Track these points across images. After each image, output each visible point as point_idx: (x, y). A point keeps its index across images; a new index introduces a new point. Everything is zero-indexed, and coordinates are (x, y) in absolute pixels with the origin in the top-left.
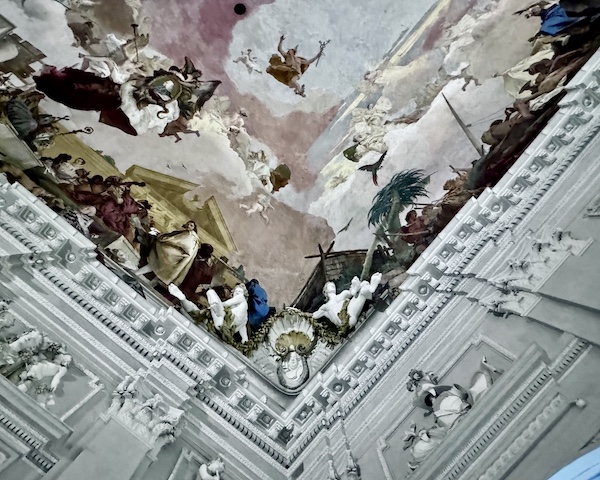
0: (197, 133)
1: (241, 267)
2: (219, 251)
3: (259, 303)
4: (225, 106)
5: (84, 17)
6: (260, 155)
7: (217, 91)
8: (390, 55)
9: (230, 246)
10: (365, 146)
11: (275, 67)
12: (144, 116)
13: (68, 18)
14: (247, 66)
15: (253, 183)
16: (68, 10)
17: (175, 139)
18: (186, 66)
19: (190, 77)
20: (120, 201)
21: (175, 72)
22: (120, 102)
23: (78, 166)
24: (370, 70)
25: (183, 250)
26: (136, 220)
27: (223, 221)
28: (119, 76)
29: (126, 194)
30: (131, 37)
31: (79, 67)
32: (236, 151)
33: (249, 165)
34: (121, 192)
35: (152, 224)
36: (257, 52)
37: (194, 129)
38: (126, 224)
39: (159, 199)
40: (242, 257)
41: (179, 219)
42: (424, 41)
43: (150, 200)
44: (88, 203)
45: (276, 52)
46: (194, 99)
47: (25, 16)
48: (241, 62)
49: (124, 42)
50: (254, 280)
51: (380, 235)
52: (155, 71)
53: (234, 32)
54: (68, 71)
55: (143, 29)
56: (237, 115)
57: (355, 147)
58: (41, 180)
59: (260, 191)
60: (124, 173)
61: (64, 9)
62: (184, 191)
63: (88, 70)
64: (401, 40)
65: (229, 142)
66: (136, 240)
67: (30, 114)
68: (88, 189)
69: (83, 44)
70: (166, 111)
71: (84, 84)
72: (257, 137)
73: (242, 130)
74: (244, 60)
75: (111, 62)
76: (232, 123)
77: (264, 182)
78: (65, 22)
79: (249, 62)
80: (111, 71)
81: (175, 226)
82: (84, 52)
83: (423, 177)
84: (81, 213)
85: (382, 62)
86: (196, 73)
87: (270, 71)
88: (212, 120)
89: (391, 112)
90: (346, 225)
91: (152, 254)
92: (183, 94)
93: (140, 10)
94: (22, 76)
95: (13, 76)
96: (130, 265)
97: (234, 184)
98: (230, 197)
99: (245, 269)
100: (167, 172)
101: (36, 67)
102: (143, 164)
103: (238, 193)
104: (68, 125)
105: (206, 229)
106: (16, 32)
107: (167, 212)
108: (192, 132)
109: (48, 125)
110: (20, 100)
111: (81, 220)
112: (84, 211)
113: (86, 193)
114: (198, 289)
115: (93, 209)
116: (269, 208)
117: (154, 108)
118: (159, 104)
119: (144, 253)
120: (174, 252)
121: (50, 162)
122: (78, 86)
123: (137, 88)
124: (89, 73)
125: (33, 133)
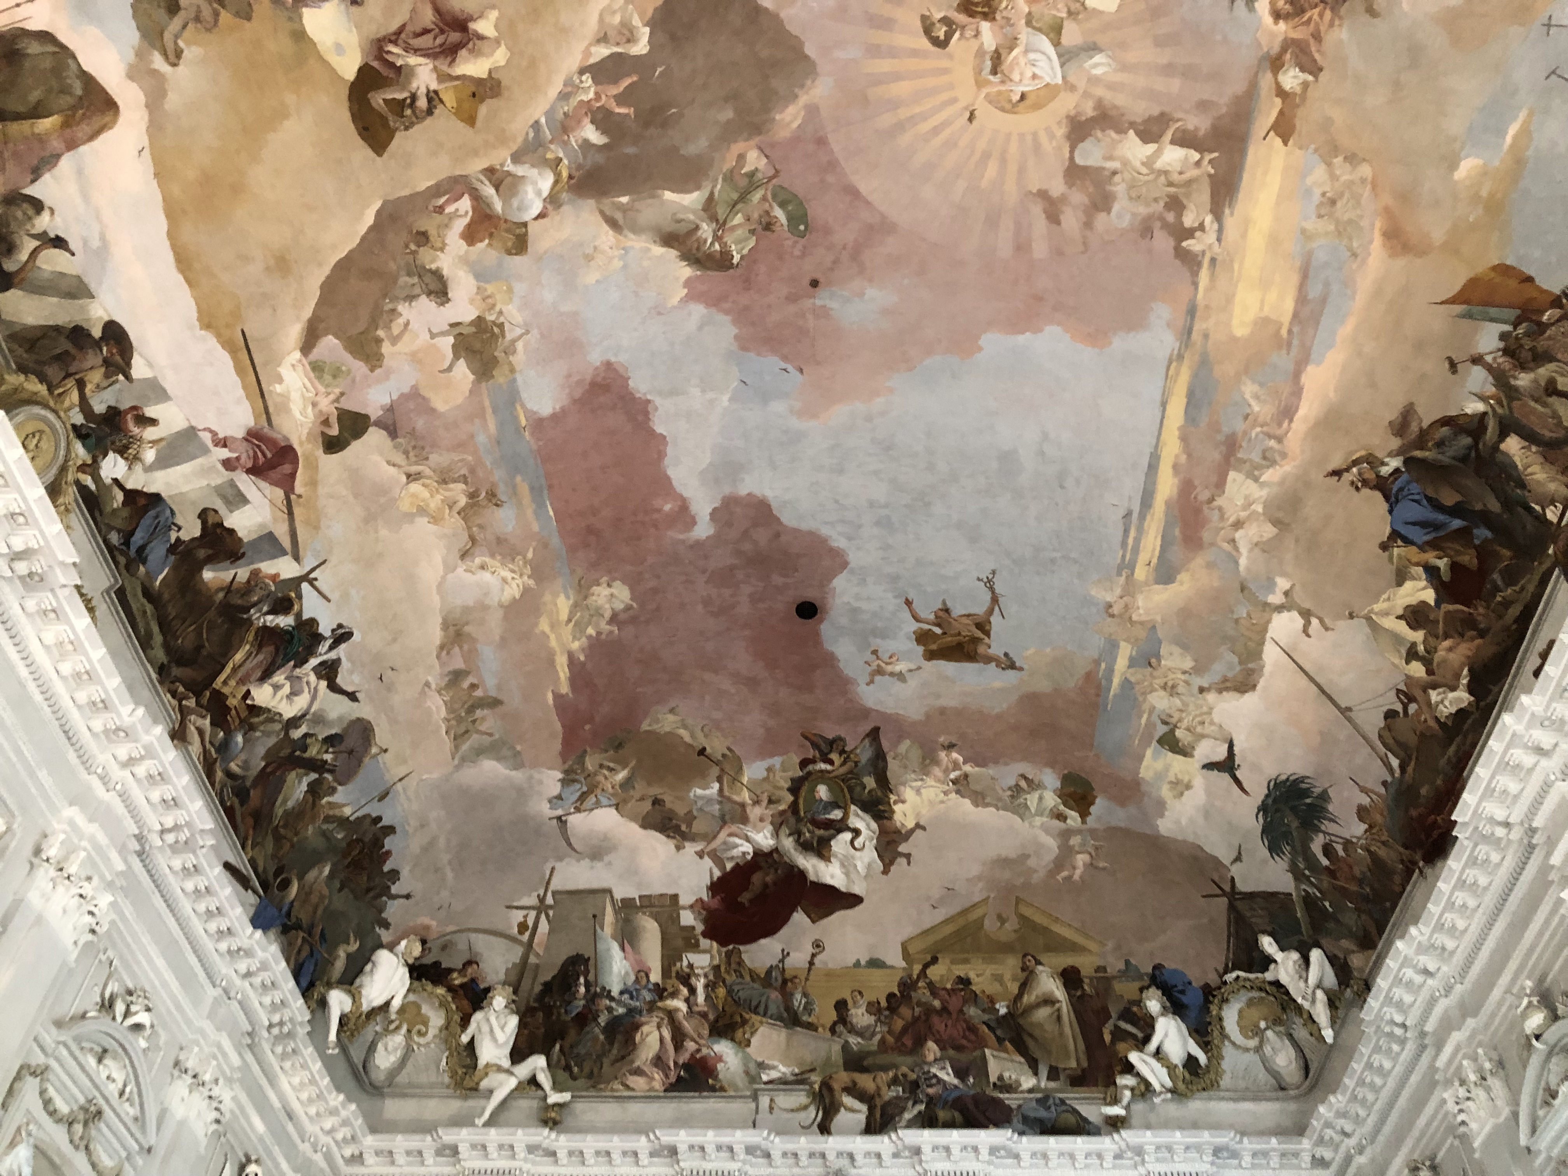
0: (918, 826)
1: (1127, 962)
2: (1086, 964)
3: (1183, 992)
4: (915, 754)
5: (642, 799)
6: (1023, 784)
7: (885, 744)
8: (1127, 567)
9: (1092, 946)
10: (1188, 729)
11: (934, 647)
12: (843, 865)
13: (633, 818)
14: (892, 674)
15: (1047, 831)
16: (617, 807)
17: (903, 861)
18: (815, 745)
19: (834, 756)
20: (937, 1004)
21: (810, 767)
22: (802, 874)
23: (863, 1003)
24: (1109, 598)
25: (1049, 1001)
26: (972, 1011)
27: (1057, 920)
28: (764, 839)
29: (931, 985)
30: (715, 771)
31: (717, 873)
32: (987, 805)
33: (1021, 811)
35: (992, 1001)
36: (887, 646)
37: (910, 824)
38: (972, 1029)
39: (966, 961)
40: (1118, 947)
41: (1010, 966)
42: (1177, 532)
43: (960, 971)
44: (919, 1043)
45: (915, 626)
46: (870, 782)
47: (599, 865)
48: (878, 678)
49: (716, 786)
50: (1155, 968)
51: (1298, 876)
52: (789, 790)
53: (829, 646)
54: (715, 887)
55: (716, 746)
56: (943, 754)
57: (1172, 732)
58: (865, 1063)
59: (1065, 835)
60: (903, 964)
61: (613, 811)
62: (979, 922)
63: (729, 866)
64: (1132, 534)
65: (967, 803)
66: (1000, 1040)
67: (756, 986)
68: (899, 1024)
69: (685, 837)
70: (857, 832)
71: (746, 889)
72: (996, 762)
73: (968, 768)
74: (880, 671)
75: (734, 828)
76: (946, 771)
77: (1061, 817)
78: (634, 828)
79: (889, 668)
80: (748, 839)
81: (1014, 979)
82: (699, 846)
83: (1317, 791)
84: (930, 1064)
85: (1122, 580)
86: (835, 743)
87: (931, 656)
88: (918, 791)
89: (1198, 669)
90: (1235, 854)
91: (1030, 1043)
92: (851, 790)
93: (685, 727)
94: (694, 947)
95: (690, 955)
96: (1028, 1082)
97: (1025, 857)
98: (1036, 878)
99: (1133, 961)
100: (940, 915)
101: (687, 918)
102: (909, 931)
103: (1041, 863)
104: (798, 959)
105: (1048, 949)
106: (618, 895)
107: (990, 970)
108: (912, 831)
109: (785, 982)
110: (731, 979)
111: (942, 1075)
112: (930, 1058)
113: (905, 1030)
114: (1107, 1038)
115: (931, 1045)
116: (1097, 848)
117: (841, 843)
118: (839, 831)
119: (1022, 1049)
120: (1043, 1013)
121: (840, 1028)
122: (745, 898)
123: (797, 833)
124: (734, 869)
125: (789, 1008)
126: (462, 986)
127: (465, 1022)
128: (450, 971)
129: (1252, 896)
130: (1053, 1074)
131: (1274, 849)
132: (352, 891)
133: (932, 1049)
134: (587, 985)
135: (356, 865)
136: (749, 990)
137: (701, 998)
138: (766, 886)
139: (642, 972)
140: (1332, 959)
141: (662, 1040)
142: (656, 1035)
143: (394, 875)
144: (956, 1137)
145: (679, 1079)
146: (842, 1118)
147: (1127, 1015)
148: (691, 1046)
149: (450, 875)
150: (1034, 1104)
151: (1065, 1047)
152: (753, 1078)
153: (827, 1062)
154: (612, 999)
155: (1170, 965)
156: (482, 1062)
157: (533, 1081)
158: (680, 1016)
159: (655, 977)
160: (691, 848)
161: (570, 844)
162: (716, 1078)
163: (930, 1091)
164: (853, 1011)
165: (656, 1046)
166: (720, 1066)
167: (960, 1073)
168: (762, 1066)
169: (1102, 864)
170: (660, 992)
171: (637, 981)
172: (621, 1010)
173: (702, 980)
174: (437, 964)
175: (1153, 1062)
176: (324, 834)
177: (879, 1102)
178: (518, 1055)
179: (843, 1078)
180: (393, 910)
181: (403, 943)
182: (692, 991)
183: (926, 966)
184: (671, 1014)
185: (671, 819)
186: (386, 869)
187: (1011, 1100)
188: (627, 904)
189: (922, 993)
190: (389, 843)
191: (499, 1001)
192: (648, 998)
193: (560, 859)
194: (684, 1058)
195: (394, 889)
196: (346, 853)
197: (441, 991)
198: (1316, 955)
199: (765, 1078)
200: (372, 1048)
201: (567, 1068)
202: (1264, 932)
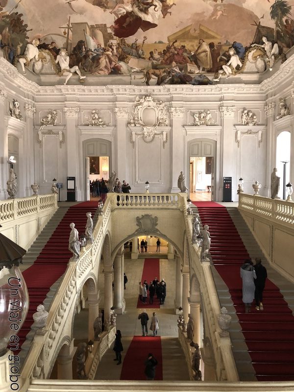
0: (174, 4)
1: (227, 41)
3: (240, 49)
9: (218, 37)
12: (152, 16)
17: (169, 14)
20: (176, 52)
22: (140, 18)
23: (157, 52)
25: (205, 51)
26: (185, 54)
27: (210, 30)
28: (129, 8)
29: (175, 48)
31: (116, 18)
34: (174, 49)
35: (190, 51)
37: (171, 3)
39: (185, 41)
40: (225, 37)
41: (196, 43)
43: (183, 44)
44: (171, 62)
50: (234, 42)
54: (116, 22)
58: (157, 67)
60: (168, 42)
62: (189, 31)
63: (120, 16)
66: (191, 61)
67: (129, 48)
69: (106, 8)
70: (156, 6)
71: (125, 22)
77: (216, 1)
80: (124, 8)
83: (288, 6)
90: (262, 16)
91: (199, 62)
94: (112, 38)
95: (111, 40)
96: (197, 71)
97: (204, 12)
98: (206, 19)
99: (229, 41)
100: (178, 29)
101: (109, 31)
102: (169, 34)
103: (208, 15)
104: (140, 42)
105: (207, 38)
106: (89, 24)
107: (191, 44)
108: (172, 6)
109: (137, 47)
110: (122, 46)
111: (176, 70)
112: (173, 66)
113: (167, 59)
114: (218, 60)
115: (174, 62)
116: (224, 10)
117: (151, 9)
118: (151, 6)
119: (196, 63)
120: (203, 55)
121: (151, 58)
122: (125, 25)
123: (138, 6)
124: (121, 17)
125: (138, 54)
126: (52, 48)
127: (55, 58)
128: (48, 45)
129: (264, 27)
130: (203, 70)
131: (273, 17)
132: (16, 32)
133: (174, 63)
134: (85, 48)
135: (15, 26)
136: (127, 49)
137: (115, 51)
138: (130, 22)
139: (99, 45)
140: (279, 47)
141: (106, 62)
142: (105, 61)
143: (26, 26)
144: (178, 86)
145: (112, 71)
146: (152, 80)
147: (224, 55)
148: (114, 63)
149: (41, 22)
150: (198, 77)
151: (207, 63)
152: (130, 71)
153: (148, 67)
154: (92, 52)
155: (238, 42)
156: (62, 69)
157: (75, 73)
158: (110, 56)
159: (103, 46)
160: (108, 11)
161: (73, 10)
162: (121, 71)
163: (173, 74)
164: (154, 54)
165: (105, 63)
166: (121, 68)
167: (181, 70)
168: (132, 68)
169: (225, 14)
170: (104, 50)
171: (98, 47)
172: (95, 55)
173: (115, 47)
174: (44, 44)
175: (228, 68)
176: (3, 21)
177: (160, 77)
178: (71, 66)
179: (152, 71)
180: (28, 34)
181: (34, 41)
182: (113, 50)
183: (174, 43)
184: (108, 55)
185: (101, 2)
186: (23, 25)
187: (192, 76)
188: (92, 27)
189: (172, 50)
190: (22, 18)
191: (63, 53)
192: (102, 51)
193: (71, 14)
194: (112, 66)
195: (27, 29)
196: (11, 23)
197: (47, 51)
198: (276, 45)
199: (133, 71)
200: (34, 65)
201: (84, 69)
202: (264, 36)
